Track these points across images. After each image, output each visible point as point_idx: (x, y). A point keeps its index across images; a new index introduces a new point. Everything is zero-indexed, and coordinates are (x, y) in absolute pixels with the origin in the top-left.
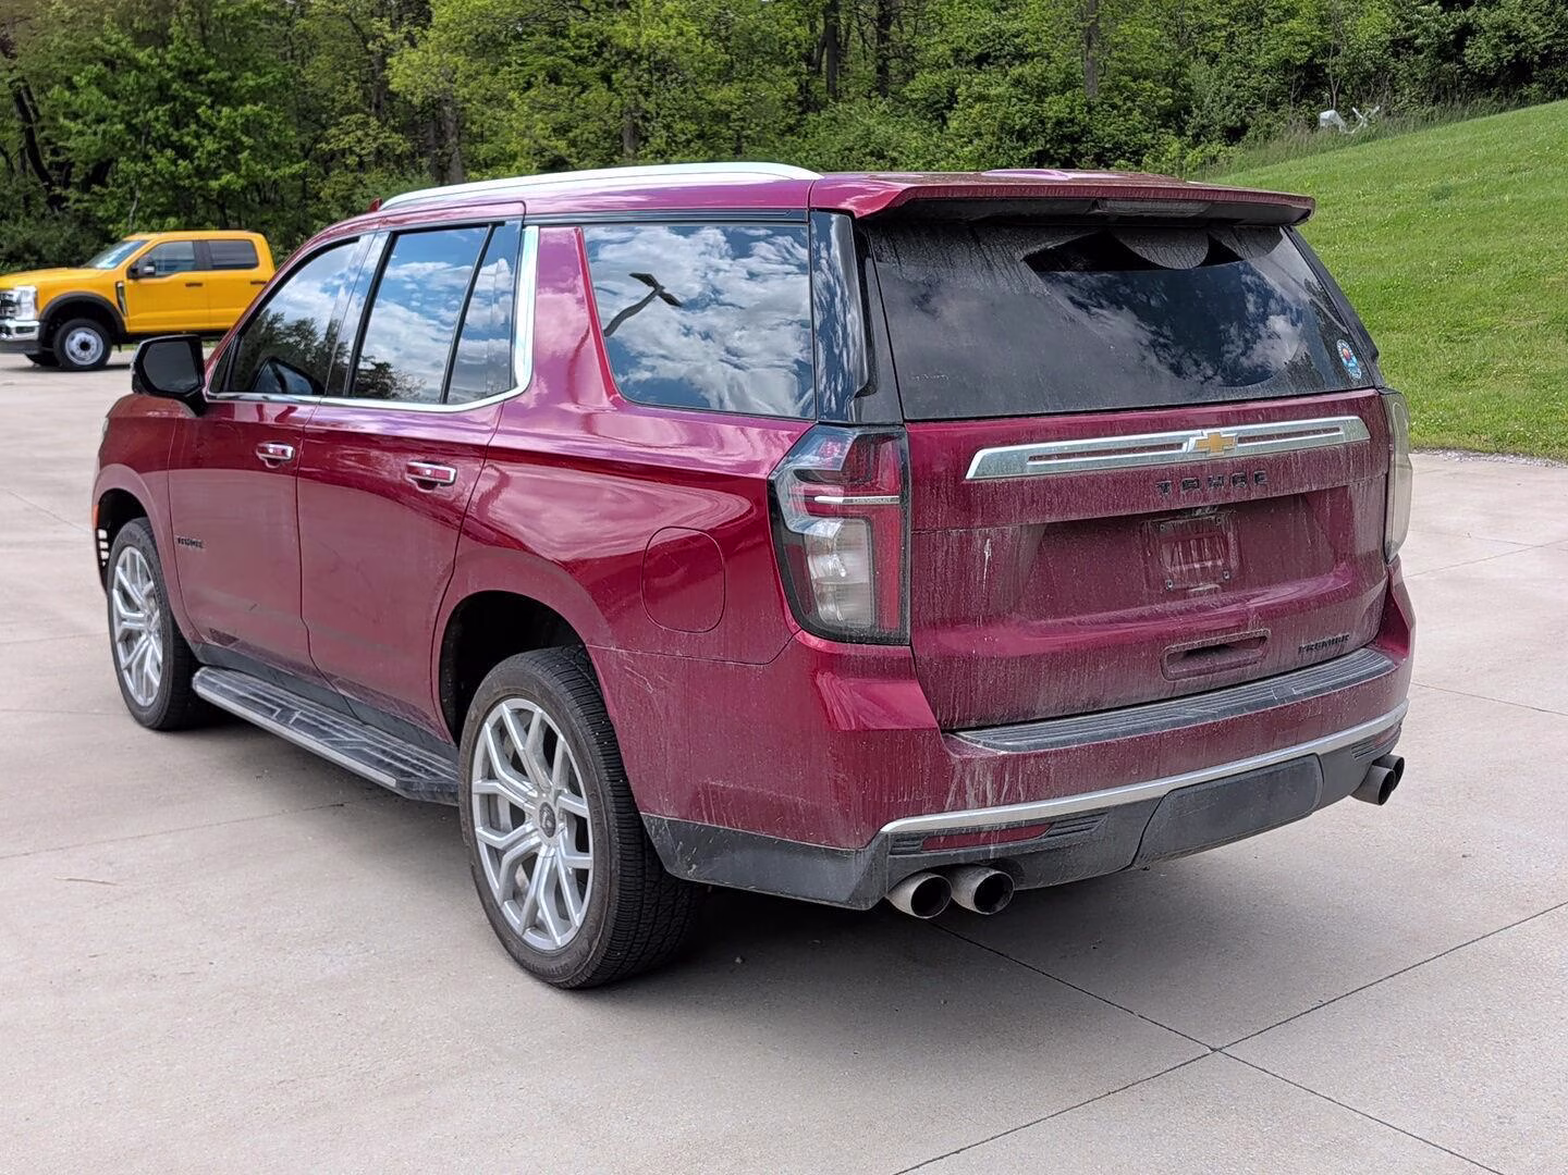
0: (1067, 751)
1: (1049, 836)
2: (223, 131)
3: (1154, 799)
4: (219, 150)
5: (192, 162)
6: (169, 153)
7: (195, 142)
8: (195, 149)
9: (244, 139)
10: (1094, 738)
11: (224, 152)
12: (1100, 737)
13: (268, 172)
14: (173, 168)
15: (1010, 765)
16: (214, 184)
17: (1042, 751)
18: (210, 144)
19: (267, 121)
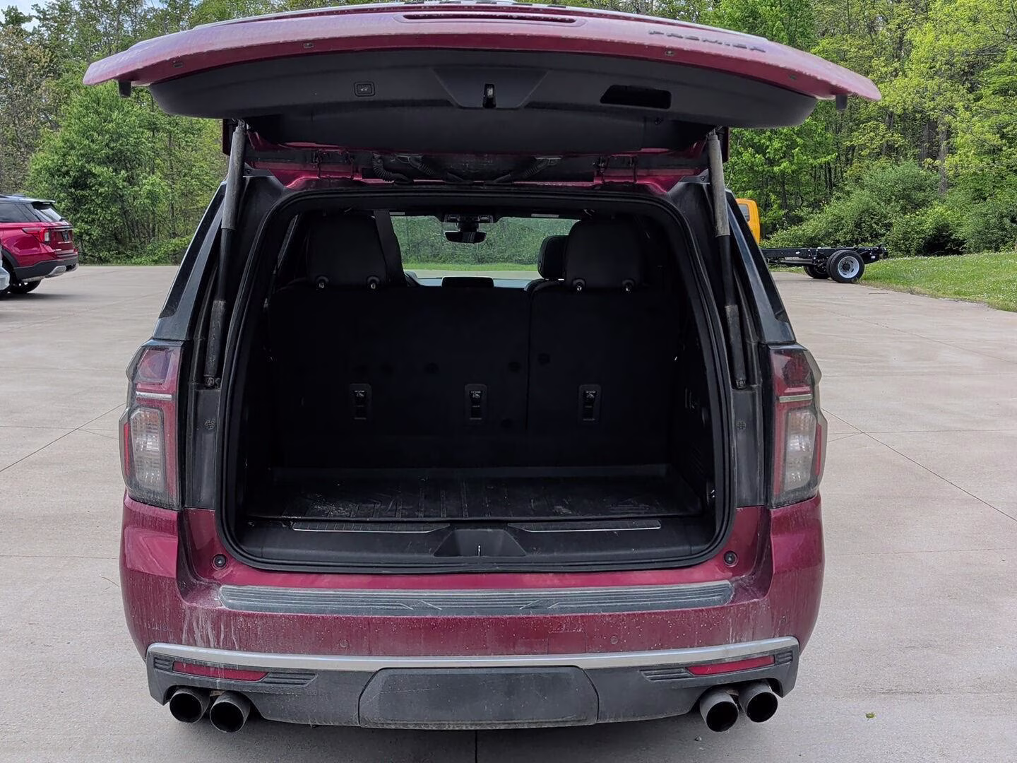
0: (273, 617)
1: (265, 682)
2: (786, 135)
3: (371, 673)
4: (782, 147)
5: (764, 156)
6: (750, 150)
7: (768, 143)
8: (768, 147)
9: (798, 140)
11: (784, 148)
13: (811, 161)
14: (753, 160)
15: (224, 618)
16: (776, 169)
17: (250, 612)
18: (776, 144)
19: (814, 128)
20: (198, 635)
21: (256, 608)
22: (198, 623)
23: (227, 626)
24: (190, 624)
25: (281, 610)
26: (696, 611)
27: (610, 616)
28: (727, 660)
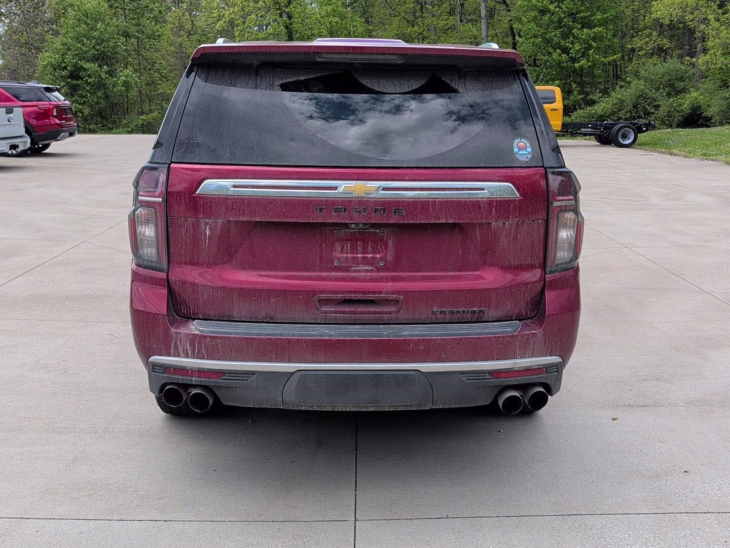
0: (228, 338)
1: (223, 379)
2: (584, 40)
3: (290, 373)
4: (581, 49)
5: (568, 55)
6: (558, 50)
7: (571, 46)
8: (571, 48)
9: (593, 43)
10: (246, 334)
11: (583, 50)
12: (252, 334)
13: (602, 59)
14: (560, 58)
15: (197, 339)
16: (577, 65)
17: (214, 335)
18: (577, 47)
19: (604, 35)
20: (181, 349)
21: (217, 333)
22: (181, 342)
23: (200, 343)
24: (176, 342)
25: (233, 333)
26: (495, 337)
27: (440, 339)
28: (515, 369)
